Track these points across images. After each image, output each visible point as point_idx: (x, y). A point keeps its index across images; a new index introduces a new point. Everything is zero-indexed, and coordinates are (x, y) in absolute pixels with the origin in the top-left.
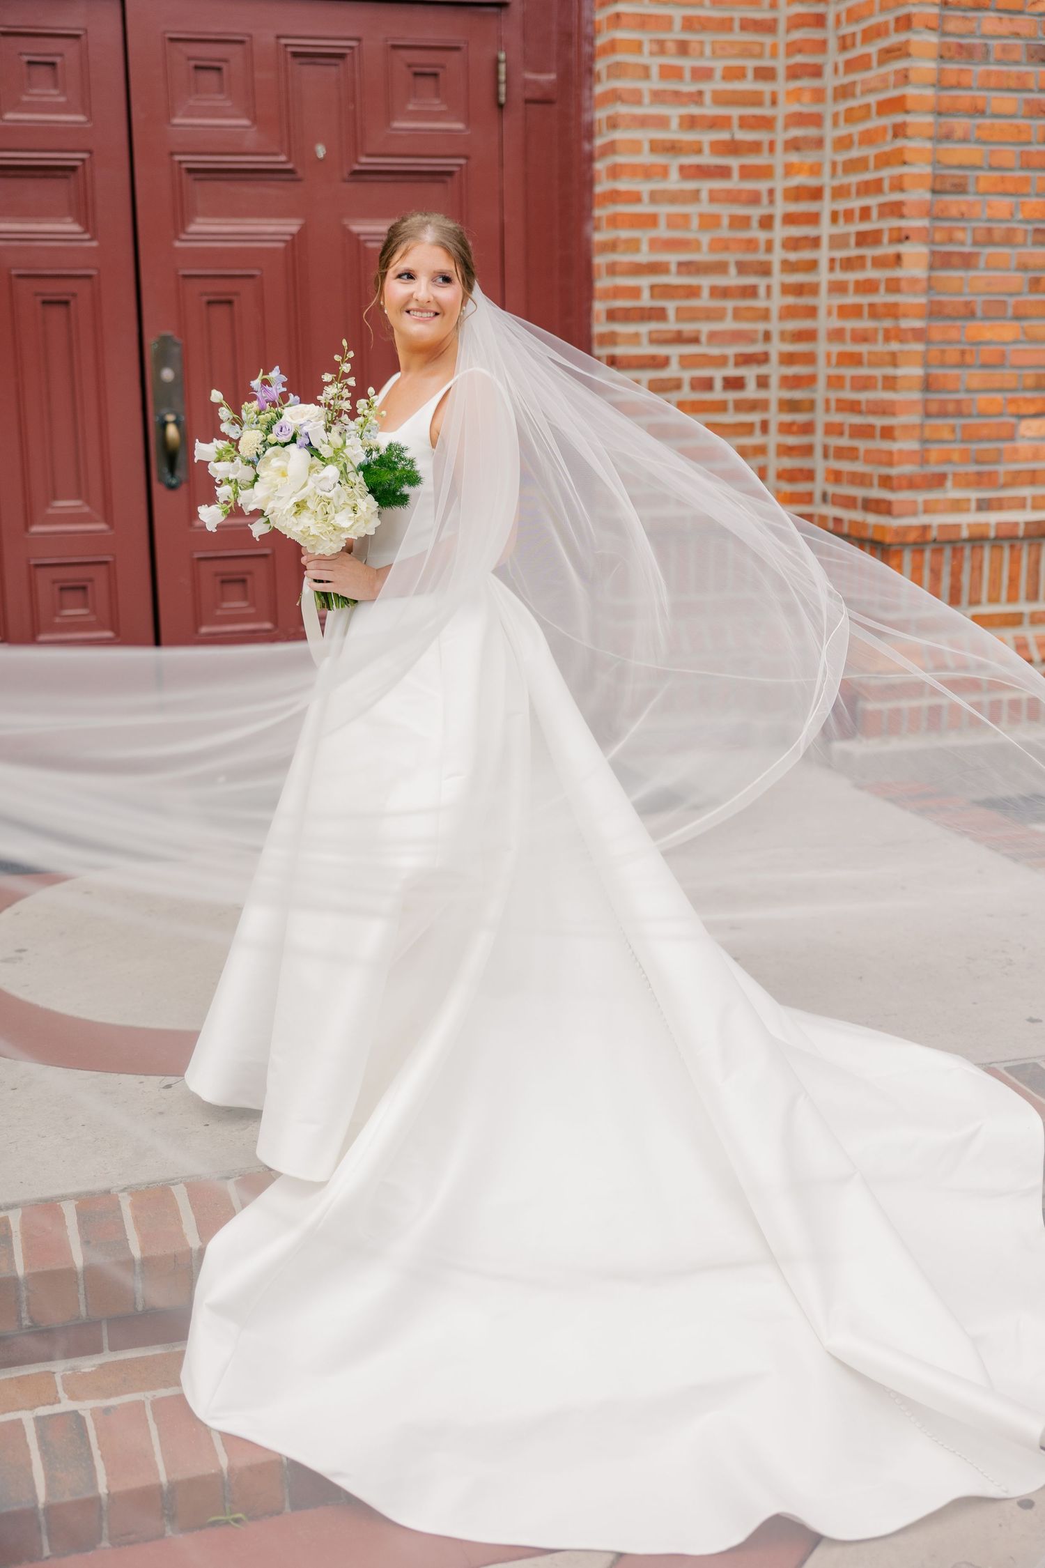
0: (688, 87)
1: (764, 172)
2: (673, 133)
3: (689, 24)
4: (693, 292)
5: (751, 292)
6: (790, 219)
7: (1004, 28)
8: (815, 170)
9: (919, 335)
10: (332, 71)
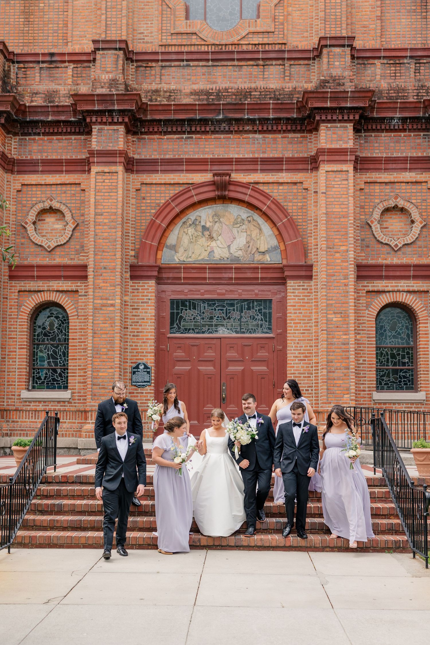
0: (299, 348)
1: (312, 360)
2: (297, 355)
3: (299, 340)
4: (300, 377)
5: (310, 377)
6: (315, 366)
7: (338, 340)
8: (318, 360)
9: (325, 382)
10: (250, 347)
